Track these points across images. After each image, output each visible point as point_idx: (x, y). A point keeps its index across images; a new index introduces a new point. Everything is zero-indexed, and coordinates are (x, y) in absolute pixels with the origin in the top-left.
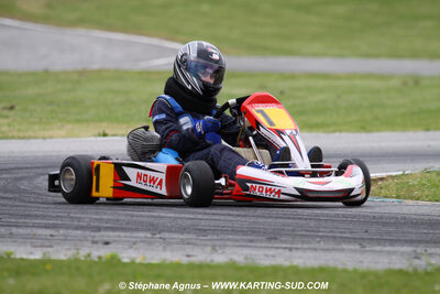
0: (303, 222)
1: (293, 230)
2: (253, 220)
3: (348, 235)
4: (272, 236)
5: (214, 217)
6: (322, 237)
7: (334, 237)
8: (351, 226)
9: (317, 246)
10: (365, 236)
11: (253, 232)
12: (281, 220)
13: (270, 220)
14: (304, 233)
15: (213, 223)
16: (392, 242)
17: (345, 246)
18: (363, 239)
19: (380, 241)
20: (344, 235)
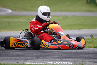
4: (38, 57)
7: (53, 57)
14: (45, 56)
15: (22, 54)
20: (56, 57)
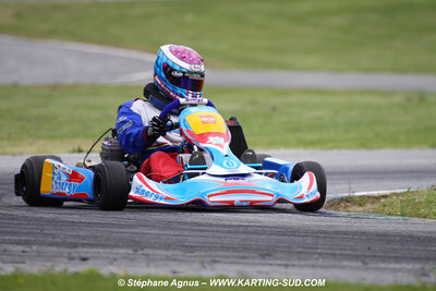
0: (301, 239)
1: (289, 247)
2: (244, 236)
3: (348, 252)
5: (202, 234)
6: (320, 254)
8: (352, 243)
9: (315, 262)
10: (367, 253)
11: (245, 249)
12: (275, 237)
13: (263, 237)
16: (398, 259)
17: (345, 263)
18: (365, 256)
19: (385, 259)
